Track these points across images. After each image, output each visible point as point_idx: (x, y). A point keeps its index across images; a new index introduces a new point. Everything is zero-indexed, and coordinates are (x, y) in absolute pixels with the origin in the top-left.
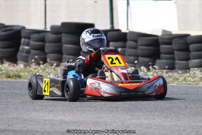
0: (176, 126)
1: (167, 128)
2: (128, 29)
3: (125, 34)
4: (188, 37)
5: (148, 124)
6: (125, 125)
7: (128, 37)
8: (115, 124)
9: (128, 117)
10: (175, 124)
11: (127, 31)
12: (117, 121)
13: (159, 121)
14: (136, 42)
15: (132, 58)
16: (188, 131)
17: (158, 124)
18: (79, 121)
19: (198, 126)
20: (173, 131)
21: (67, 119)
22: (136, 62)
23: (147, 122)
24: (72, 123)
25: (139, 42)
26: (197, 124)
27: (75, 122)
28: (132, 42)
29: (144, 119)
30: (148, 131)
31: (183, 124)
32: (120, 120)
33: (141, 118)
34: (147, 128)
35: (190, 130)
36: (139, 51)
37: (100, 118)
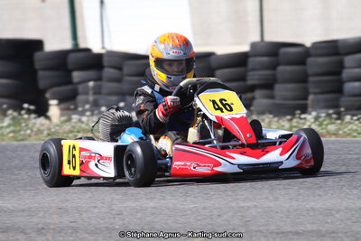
0: (205, 208)
1: (189, 212)
2: (103, 48)
3: (99, 56)
4: (212, 58)
5: (154, 208)
6: (113, 212)
7: (106, 61)
8: (96, 211)
9: (118, 197)
10: (203, 205)
11: (103, 51)
12: (99, 205)
13: (174, 201)
14: (119, 68)
15: (114, 98)
16: (225, 216)
17: (172, 206)
18: (31, 208)
19: (242, 207)
20: (199, 218)
21: (9, 206)
22: (122, 104)
23: (152, 204)
24: (18, 211)
25: (126, 70)
26: (242, 204)
27: (23, 211)
28: (112, 71)
29: (147, 199)
30: (156, 220)
31: (217, 206)
32: (103, 203)
33: (141, 198)
34: (153, 214)
35: (230, 214)
36: (125, 86)
37: (67, 201)
